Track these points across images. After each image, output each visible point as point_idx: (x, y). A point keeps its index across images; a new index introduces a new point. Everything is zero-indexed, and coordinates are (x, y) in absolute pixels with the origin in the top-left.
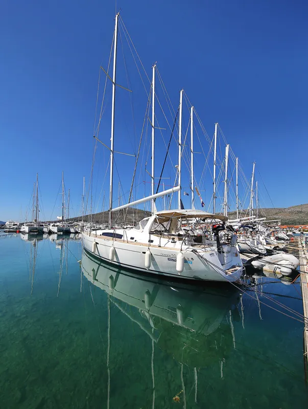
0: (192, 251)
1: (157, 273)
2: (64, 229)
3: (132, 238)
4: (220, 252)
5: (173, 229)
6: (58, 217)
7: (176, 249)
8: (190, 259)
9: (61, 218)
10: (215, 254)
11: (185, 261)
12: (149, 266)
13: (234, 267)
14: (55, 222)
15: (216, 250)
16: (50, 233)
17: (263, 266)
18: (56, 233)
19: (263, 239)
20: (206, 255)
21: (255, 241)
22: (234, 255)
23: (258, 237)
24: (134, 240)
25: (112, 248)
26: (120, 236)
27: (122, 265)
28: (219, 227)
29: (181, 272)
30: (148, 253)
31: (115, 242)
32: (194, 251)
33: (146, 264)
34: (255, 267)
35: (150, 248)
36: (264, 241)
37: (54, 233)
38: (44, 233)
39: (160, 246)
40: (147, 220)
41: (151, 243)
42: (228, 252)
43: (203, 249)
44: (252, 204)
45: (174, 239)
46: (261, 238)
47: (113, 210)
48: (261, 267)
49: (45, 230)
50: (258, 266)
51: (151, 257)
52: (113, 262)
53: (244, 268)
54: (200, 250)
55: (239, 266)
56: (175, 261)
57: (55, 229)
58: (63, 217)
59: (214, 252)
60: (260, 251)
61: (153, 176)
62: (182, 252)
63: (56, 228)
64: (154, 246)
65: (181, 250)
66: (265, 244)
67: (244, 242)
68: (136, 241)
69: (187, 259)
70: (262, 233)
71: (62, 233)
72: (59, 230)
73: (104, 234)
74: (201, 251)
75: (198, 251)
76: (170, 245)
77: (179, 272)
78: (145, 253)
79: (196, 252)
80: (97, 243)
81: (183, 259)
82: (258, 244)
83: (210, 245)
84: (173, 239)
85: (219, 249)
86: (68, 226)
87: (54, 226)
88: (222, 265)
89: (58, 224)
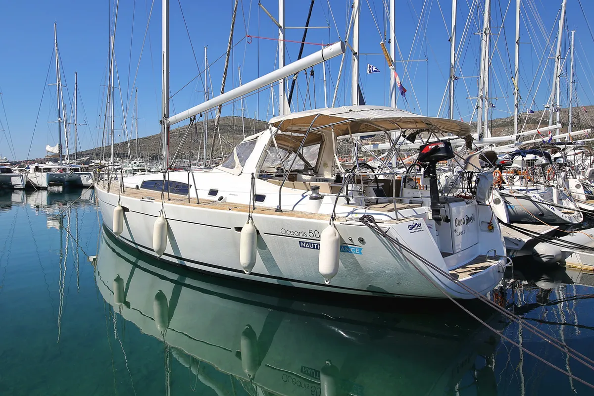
0: (361, 220)
1: (275, 281)
2: (66, 177)
3: (213, 192)
4: (440, 219)
5: (325, 165)
6: (48, 148)
7: (320, 217)
8: (357, 242)
9: (56, 150)
10: (424, 226)
11: (342, 247)
12: (252, 264)
13: (481, 259)
14: (42, 162)
15: (430, 216)
16: (30, 188)
17: (565, 255)
18: (45, 189)
19: (578, 186)
20: (398, 231)
21: (555, 191)
22: (485, 226)
23: (561, 181)
24: (216, 198)
25: (160, 220)
26: (183, 189)
27: (188, 264)
28: (436, 149)
29: (330, 276)
30: (247, 228)
31: (167, 204)
32: (367, 220)
33: (244, 260)
34: (544, 260)
35: (253, 215)
36: (581, 190)
37: (39, 188)
38: (12, 189)
39: (279, 210)
40: (253, 142)
41: (257, 204)
42: (468, 220)
43: (393, 214)
44: (557, 95)
45: (318, 188)
46: (573, 182)
47: (171, 119)
48: (559, 257)
49: (16, 181)
50: (552, 258)
51: (257, 238)
52: (163, 257)
53: (508, 261)
54: (382, 215)
55: (496, 258)
56: (317, 247)
57: (41, 180)
58: (60, 147)
59: (421, 221)
60: (566, 218)
61: (281, 24)
62: (335, 222)
63: (45, 174)
64: (264, 210)
65: (333, 218)
66: (583, 198)
67: (522, 194)
68: (221, 198)
69: (348, 242)
70: (575, 170)
71: (61, 189)
72: (53, 181)
73: (146, 185)
74: (384, 218)
75: (376, 217)
76: (308, 205)
77: (326, 276)
78: (239, 229)
79: (372, 220)
80: (125, 209)
81: (337, 241)
82: (560, 200)
83: (415, 202)
84: (316, 189)
85: (436, 212)
86: (76, 170)
87: (37, 169)
88: (445, 255)
89: (49, 165)
